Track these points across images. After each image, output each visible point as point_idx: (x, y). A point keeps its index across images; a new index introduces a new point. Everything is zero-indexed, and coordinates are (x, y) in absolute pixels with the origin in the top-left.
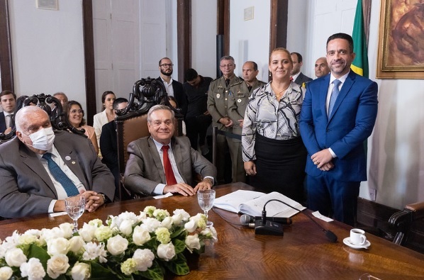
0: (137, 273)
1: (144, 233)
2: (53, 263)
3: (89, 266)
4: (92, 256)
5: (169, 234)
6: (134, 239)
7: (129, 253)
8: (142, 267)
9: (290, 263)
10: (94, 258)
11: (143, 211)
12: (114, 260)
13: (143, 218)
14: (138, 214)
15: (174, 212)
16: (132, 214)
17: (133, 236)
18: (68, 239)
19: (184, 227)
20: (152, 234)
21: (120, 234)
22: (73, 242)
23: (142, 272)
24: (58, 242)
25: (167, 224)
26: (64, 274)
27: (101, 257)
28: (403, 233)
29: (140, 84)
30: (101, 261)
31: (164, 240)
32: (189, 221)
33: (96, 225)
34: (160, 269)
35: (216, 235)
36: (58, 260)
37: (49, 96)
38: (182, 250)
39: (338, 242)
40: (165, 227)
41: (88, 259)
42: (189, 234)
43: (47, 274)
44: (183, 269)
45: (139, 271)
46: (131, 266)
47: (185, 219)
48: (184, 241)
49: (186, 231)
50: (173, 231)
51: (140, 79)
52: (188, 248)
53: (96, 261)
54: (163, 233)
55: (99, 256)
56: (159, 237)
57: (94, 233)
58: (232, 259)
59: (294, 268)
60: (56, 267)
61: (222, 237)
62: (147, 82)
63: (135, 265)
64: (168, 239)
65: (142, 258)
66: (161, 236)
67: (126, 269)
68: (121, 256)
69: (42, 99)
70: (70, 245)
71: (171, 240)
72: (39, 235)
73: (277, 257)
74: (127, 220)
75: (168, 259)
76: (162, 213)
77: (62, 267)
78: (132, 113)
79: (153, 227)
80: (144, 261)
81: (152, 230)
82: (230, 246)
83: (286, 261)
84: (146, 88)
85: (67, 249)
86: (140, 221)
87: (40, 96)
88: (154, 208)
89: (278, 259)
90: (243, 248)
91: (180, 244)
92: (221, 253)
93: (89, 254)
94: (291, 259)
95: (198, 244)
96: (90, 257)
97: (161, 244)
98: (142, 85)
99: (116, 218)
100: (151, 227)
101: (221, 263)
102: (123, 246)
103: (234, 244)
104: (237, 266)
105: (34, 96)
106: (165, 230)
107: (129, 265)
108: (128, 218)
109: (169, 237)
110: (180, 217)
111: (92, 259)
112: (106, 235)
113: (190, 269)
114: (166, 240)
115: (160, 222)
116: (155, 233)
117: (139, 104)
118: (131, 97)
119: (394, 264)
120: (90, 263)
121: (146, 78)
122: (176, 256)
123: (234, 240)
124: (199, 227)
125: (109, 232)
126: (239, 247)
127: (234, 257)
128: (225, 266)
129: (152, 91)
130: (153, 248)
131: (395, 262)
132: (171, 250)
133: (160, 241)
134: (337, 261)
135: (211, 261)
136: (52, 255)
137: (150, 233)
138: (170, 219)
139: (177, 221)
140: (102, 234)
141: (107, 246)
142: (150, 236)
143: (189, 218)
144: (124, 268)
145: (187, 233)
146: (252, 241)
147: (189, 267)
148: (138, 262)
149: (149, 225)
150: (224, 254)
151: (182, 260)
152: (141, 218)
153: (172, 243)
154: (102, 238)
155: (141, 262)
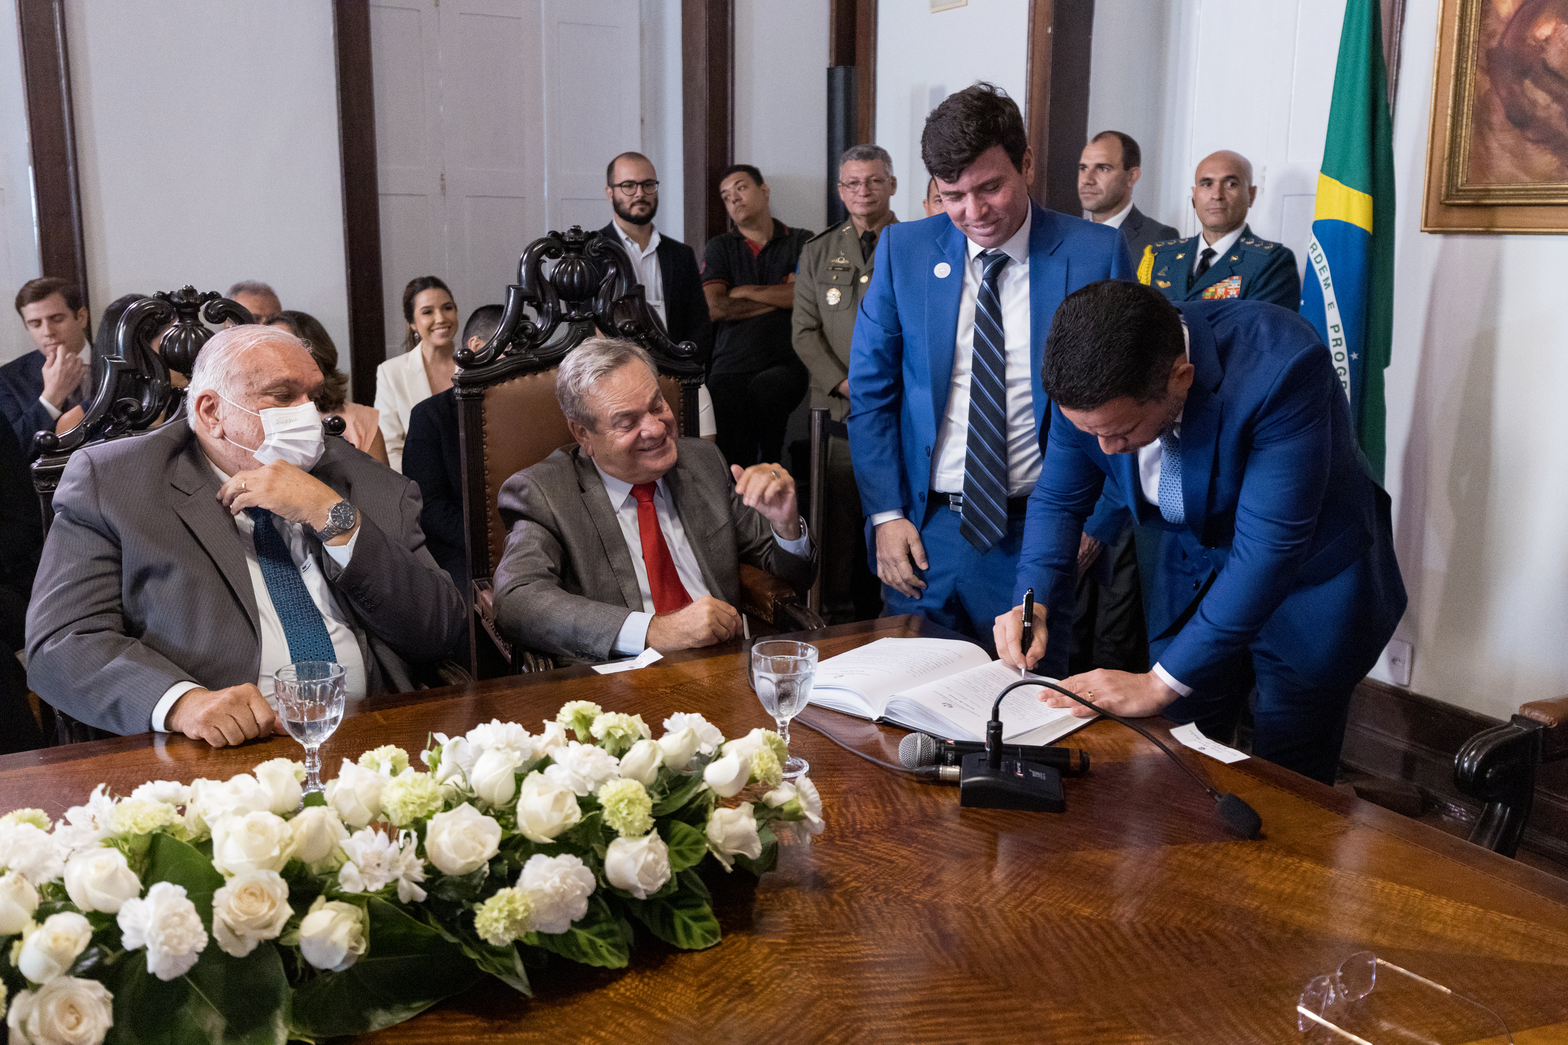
0: (534, 941)
1: (559, 800)
2: (233, 903)
3: (361, 913)
4: (373, 880)
5: (649, 802)
6: (522, 820)
7: (504, 868)
8: (549, 918)
9: (1087, 911)
10: (378, 887)
11: (553, 719)
12: (450, 894)
13: (554, 742)
14: (536, 729)
15: (667, 723)
16: (515, 729)
17: (519, 809)
18: (287, 816)
19: (701, 779)
20: (588, 804)
21: (472, 802)
22: (304, 828)
23: (551, 936)
24: (251, 827)
25: (640, 768)
26: (275, 942)
27: (403, 882)
29: (546, 251)
30: (404, 898)
31: (628, 825)
32: (719, 755)
33: (387, 767)
34: (616, 927)
35: (819, 805)
36: (253, 892)
37: (214, 296)
38: (695, 860)
39: (1263, 837)
40: (636, 777)
41: (359, 890)
42: (722, 802)
43: (212, 941)
44: (697, 929)
45: (539, 934)
46: (511, 915)
47: (706, 749)
48: (704, 829)
49: (709, 791)
50: (662, 793)
51: (545, 234)
52: (716, 855)
53: (386, 896)
54: (626, 801)
55: (397, 880)
56: (612, 813)
57: (377, 798)
58: (874, 894)
59: (1102, 928)
60: (244, 918)
61: (841, 814)
62: (571, 246)
63: (526, 914)
64: (646, 823)
65: (552, 887)
66: (620, 810)
67: (495, 925)
68: (475, 881)
69: (189, 310)
70: (292, 838)
71: (655, 825)
72: (182, 801)
73: (1041, 889)
74: (498, 749)
75: (645, 891)
76: (622, 729)
77: (267, 917)
78: (514, 360)
79: (591, 778)
80: (557, 899)
81: (585, 789)
82: (871, 846)
83: (1072, 905)
84: (566, 268)
85: (282, 851)
86: (543, 756)
87: (182, 299)
88: (593, 708)
89: (1044, 898)
90: (917, 854)
91: (689, 840)
92: (836, 873)
93: (361, 872)
94: (1091, 897)
95: (754, 841)
96: (367, 882)
97: (618, 840)
98: (552, 256)
99: (456, 744)
100: (584, 777)
101: (837, 908)
102: (483, 845)
103: (883, 840)
104: (894, 918)
105: (158, 297)
106: (634, 788)
107: (505, 913)
108: (501, 746)
109: (647, 814)
110: (687, 740)
111: (372, 889)
112: (422, 803)
113: (722, 927)
114: (637, 824)
115: (616, 760)
116: (597, 798)
117: (539, 326)
118: (511, 300)
119: (1468, 920)
120: (365, 903)
121: (566, 231)
122: (672, 878)
123: (885, 826)
124: (758, 778)
125: (433, 794)
126: (904, 853)
127: (883, 887)
128: (850, 920)
129: (587, 277)
130: (591, 854)
131: (1470, 913)
132: (657, 862)
133: (615, 828)
134: (1258, 908)
135: (799, 902)
136: (231, 875)
137: (579, 799)
138: (651, 749)
139: (677, 756)
140: (408, 800)
141: (427, 844)
142: (578, 809)
143: (720, 746)
144: (487, 924)
145: (713, 800)
146: (950, 829)
147: (720, 922)
148: (535, 901)
149: (576, 772)
150: (848, 875)
151: (693, 895)
152: (547, 745)
153: (659, 836)
154: (409, 814)
155: (546, 900)
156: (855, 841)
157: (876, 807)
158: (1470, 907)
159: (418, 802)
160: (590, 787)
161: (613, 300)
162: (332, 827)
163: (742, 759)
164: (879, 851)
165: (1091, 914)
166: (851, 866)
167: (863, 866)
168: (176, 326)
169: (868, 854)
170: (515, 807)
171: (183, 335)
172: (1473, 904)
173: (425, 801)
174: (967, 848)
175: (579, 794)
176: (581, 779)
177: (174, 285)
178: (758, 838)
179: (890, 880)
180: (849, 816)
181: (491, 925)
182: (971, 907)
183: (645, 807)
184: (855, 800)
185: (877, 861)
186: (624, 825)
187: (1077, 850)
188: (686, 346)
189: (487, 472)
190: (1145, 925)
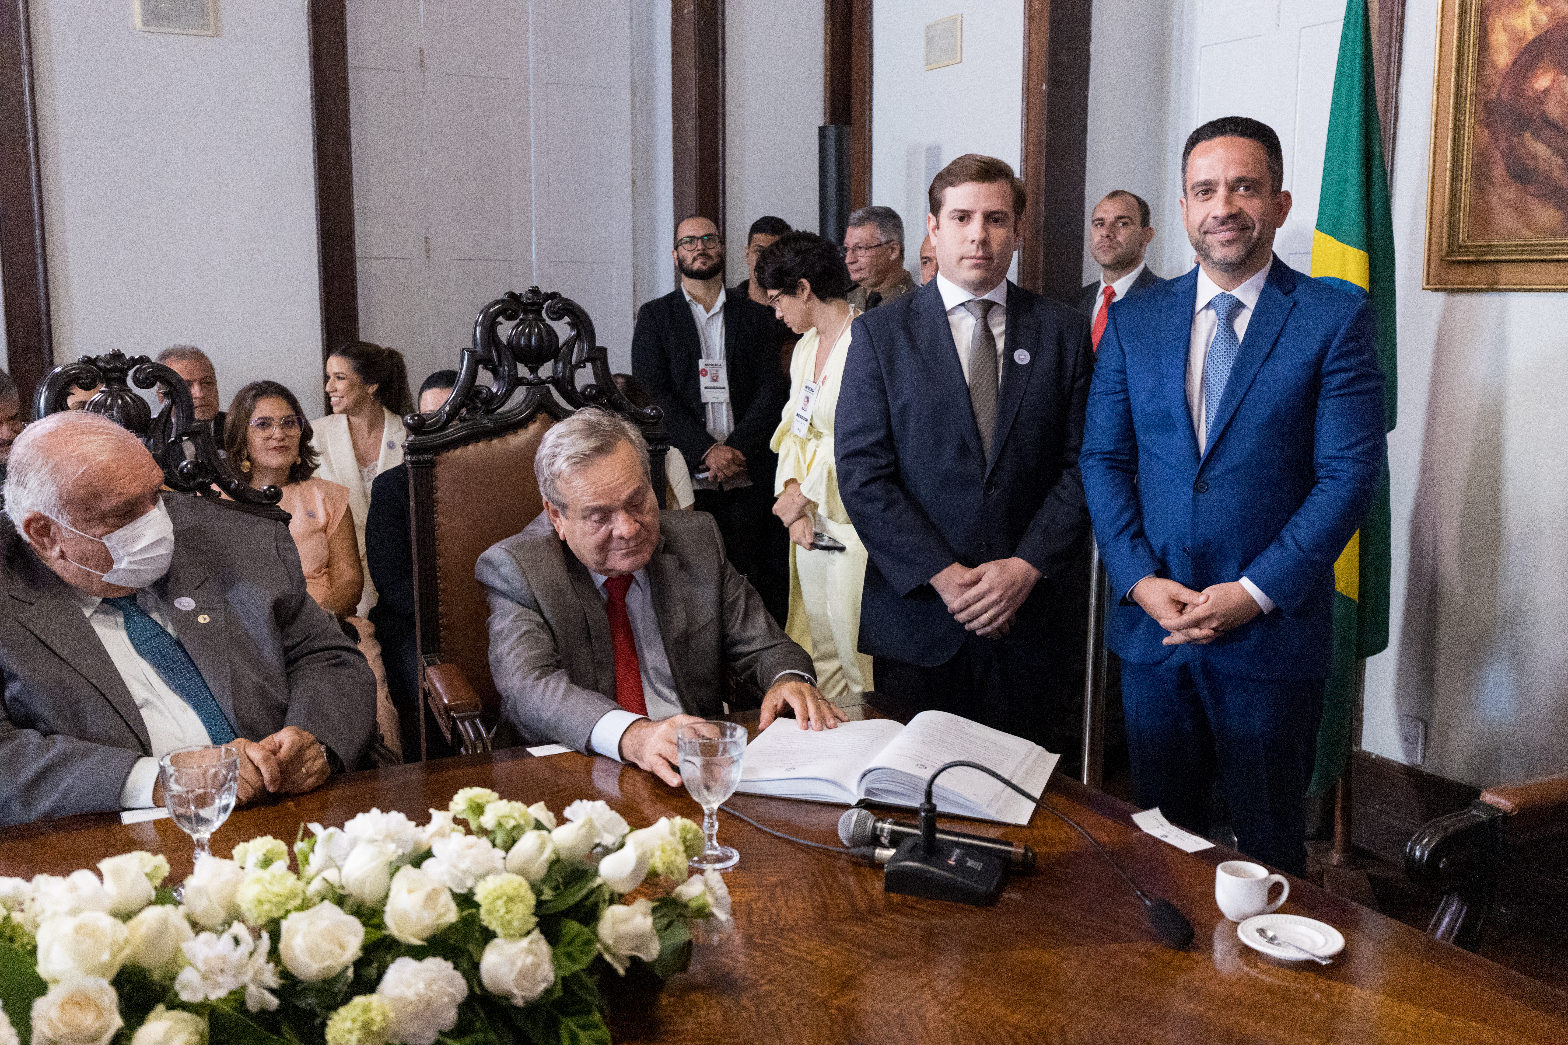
1: (431, 897)
2: (54, 1014)
3: (202, 1024)
4: (217, 986)
5: (531, 899)
6: (388, 919)
7: (372, 972)
8: (415, 1029)
9: (1015, 1018)
10: (222, 993)
11: (442, 807)
12: (309, 1002)
13: (439, 833)
14: (422, 819)
15: (568, 812)
16: (397, 818)
17: (388, 909)
18: (124, 918)
19: (596, 874)
20: (466, 900)
21: (340, 900)
22: (143, 930)
24: (79, 930)
25: (530, 861)
27: (252, 989)
28: (1463, 901)
29: (501, 312)
30: (252, 1006)
31: (507, 924)
32: (621, 846)
33: (257, 860)
35: (729, 900)
36: (77, 1003)
37: (143, 360)
38: (584, 962)
40: (522, 872)
41: (199, 999)
42: (617, 898)
44: (584, 1040)
46: (366, 1025)
47: (608, 840)
48: (596, 928)
49: (604, 888)
50: (556, 888)
51: (501, 296)
52: (607, 957)
53: (233, 1004)
54: (505, 898)
55: (244, 987)
56: (489, 912)
57: (233, 896)
58: (787, 999)
59: (1030, 1037)
60: (64, 1030)
61: (766, 909)
62: (529, 308)
63: (383, 1024)
64: (526, 922)
65: (416, 994)
66: (498, 908)
67: (348, 1036)
68: (338, 987)
69: (116, 375)
70: (127, 941)
71: (538, 924)
72: (21, 900)
73: (969, 993)
74: (373, 841)
75: (523, 997)
76: (515, 819)
77: (93, 1030)
78: (467, 426)
79: (471, 873)
80: (421, 1007)
81: (464, 885)
82: (792, 944)
83: (1001, 1011)
84: (524, 330)
85: (114, 956)
86: (426, 848)
87: (108, 363)
88: (489, 795)
89: (971, 1003)
90: (840, 953)
91: (579, 940)
92: (750, 975)
93: (205, 977)
94: (1022, 1002)
95: (651, 940)
96: (208, 989)
97: (497, 941)
98: (510, 318)
99: (331, 836)
100: (464, 872)
101: (745, 1015)
102: (343, 947)
103: (806, 938)
104: (805, 1025)
105: (84, 362)
106: (515, 884)
107: (359, 1024)
108: (379, 837)
109: (527, 912)
110: (583, 831)
111: (213, 997)
112: (279, 902)
113: (613, 1038)
114: (516, 924)
115: (502, 853)
116: (474, 894)
117: (494, 390)
118: (465, 363)
119: (1430, 1028)
120: (207, 1013)
121: (524, 292)
122: (555, 984)
123: (812, 923)
124: (660, 871)
125: (291, 891)
126: (826, 952)
127: (797, 991)
128: (755, 1028)
129: (546, 340)
130: (466, 957)
131: (1434, 1020)
132: (536, 966)
133: (492, 927)
134: (1202, 1014)
135: (705, 1008)
136: (56, 981)
137: (455, 896)
138: (539, 842)
139: (572, 849)
140: (263, 898)
141: (282, 946)
142: (453, 906)
143: (624, 836)
144: (338, 1035)
145: (607, 896)
146: (881, 926)
147: (611, 1031)
148: (395, 1010)
149: (455, 867)
150: (762, 978)
151: (581, 1001)
152: (432, 836)
153: (542, 937)
154: (264, 914)
155: (410, 1009)
156: (776, 939)
157: (804, 902)
158: (1435, 1013)
159: (275, 900)
160: (469, 883)
161: (573, 362)
162: (177, 928)
163: (640, 851)
164: (799, 950)
165: (1020, 1021)
166: (767, 967)
167: (779, 967)
168: (102, 392)
169: (788, 954)
170: (384, 905)
171: (109, 401)
172: (1439, 1010)
173: (282, 899)
174: (895, 946)
175: (457, 890)
176: (460, 874)
177: (100, 349)
178: (656, 938)
179: (807, 983)
180: (774, 911)
181: (343, 1037)
182: (890, 1013)
183: (527, 905)
184: (784, 894)
185: (796, 961)
186: (503, 925)
187: (1015, 949)
188: (652, 411)
189: (437, 542)
190: (1077, 1034)
